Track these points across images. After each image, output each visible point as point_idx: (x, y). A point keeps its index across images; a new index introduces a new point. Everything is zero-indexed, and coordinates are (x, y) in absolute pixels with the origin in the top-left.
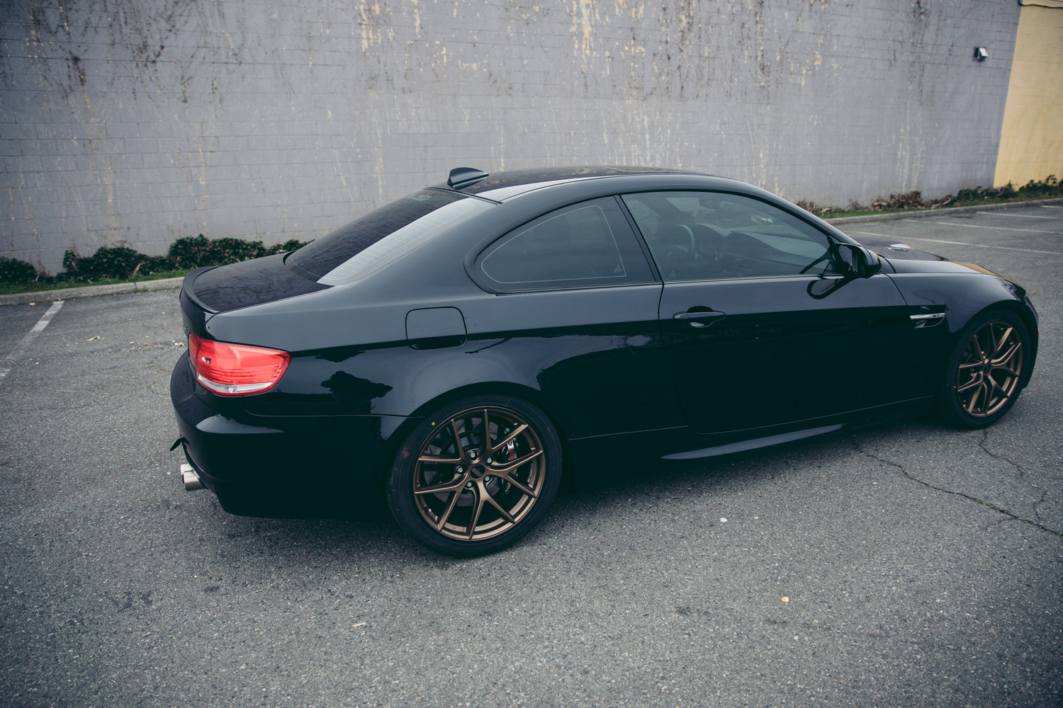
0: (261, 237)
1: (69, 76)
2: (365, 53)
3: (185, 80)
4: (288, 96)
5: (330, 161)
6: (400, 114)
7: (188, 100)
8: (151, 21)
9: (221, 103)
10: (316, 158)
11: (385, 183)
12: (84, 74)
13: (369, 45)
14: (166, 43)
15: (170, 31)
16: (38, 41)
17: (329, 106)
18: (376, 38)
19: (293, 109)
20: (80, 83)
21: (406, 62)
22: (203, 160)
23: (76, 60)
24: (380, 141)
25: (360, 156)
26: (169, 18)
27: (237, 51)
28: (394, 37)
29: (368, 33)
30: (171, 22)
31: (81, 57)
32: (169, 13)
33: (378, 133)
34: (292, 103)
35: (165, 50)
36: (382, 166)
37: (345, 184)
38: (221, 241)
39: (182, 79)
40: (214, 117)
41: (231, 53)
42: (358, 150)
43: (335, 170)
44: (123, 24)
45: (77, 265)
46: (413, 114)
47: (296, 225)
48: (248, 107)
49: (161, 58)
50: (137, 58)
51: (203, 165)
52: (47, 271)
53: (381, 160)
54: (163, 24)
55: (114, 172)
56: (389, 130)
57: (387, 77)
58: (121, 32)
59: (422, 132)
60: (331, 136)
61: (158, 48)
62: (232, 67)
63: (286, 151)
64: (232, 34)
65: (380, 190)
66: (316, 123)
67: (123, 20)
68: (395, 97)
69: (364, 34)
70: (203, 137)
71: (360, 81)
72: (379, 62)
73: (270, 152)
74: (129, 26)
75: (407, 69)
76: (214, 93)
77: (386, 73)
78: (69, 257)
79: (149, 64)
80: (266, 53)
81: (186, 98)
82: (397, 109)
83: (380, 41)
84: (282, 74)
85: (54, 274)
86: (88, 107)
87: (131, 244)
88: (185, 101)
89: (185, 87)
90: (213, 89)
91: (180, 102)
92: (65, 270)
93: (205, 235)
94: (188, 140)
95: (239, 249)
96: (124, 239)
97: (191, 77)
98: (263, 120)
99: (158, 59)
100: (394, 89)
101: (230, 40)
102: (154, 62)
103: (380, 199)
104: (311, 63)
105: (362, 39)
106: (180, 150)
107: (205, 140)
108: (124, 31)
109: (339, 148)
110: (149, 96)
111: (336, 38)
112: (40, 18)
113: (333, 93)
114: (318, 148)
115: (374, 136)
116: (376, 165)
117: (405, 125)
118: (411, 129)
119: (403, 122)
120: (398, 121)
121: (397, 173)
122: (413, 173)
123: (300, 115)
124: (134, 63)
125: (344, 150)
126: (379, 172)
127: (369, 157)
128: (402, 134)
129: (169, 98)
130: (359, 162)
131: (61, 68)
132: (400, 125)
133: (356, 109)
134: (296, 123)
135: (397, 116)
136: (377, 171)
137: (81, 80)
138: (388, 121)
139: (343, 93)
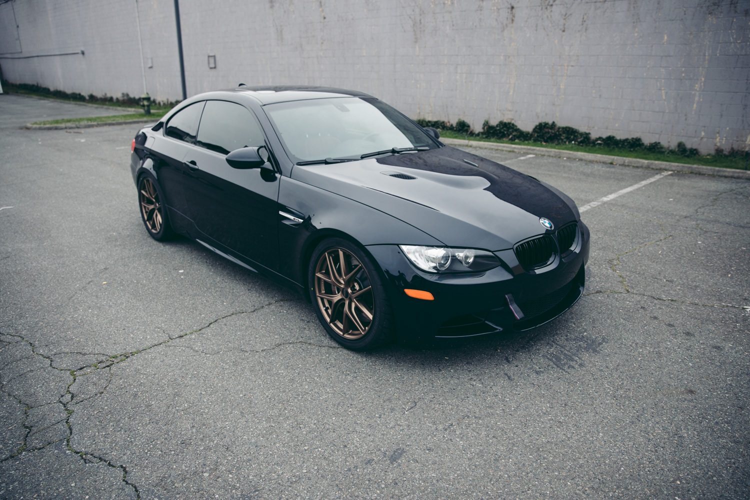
0: (590, 130)
1: (507, 18)
3: (566, 17)
4: (635, 24)
5: (656, 77)
6: (735, 36)
7: (566, 30)
9: (586, 32)
11: (701, 100)
12: (514, 16)
17: (666, 32)
19: (636, 34)
20: (511, 22)
22: (566, 72)
23: (513, 8)
24: (707, 62)
25: (683, 75)
31: (515, 6)
33: (707, 54)
34: (637, 30)
36: (702, 84)
37: (664, 97)
38: (563, 128)
40: (579, 42)
42: (683, 69)
43: (658, 85)
45: (487, 128)
47: (617, 125)
48: (603, 34)
49: (556, 2)
50: (542, 4)
51: (566, 75)
52: (475, 129)
53: (703, 79)
55: (517, 76)
56: (718, 52)
60: (662, 57)
62: (598, 4)
63: (622, 68)
65: (695, 106)
66: (652, 46)
68: (735, 20)
70: (569, 56)
71: (702, 7)
73: (611, 68)
78: (486, 124)
79: (548, 7)
81: (565, 28)
82: (733, 31)
84: (634, 7)
85: (477, 132)
86: (512, 36)
87: (515, 121)
88: (564, 31)
89: (566, 21)
90: (582, 22)
91: (561, 32)
92: (482, 130)
93: (556, 122)
94: (560, 57)
95: (571, 135)
96: (512, 117)
97: (571, 14)
98: (612, 43)
99: (554, 3)
102: (552, 5)
103: (693, 113)
106: (554, 64)
107: (570, 58)
109: (666, 67)
110: (544, 28)
113: (673, 20)
114: (648, 66)
115: (702, 57)
116: (697, 84)
117: (738, 46)
118: (744, 51)
119: (737, 44)
120: (731, 43)
121: (716, 92)
122: (734, 92)
123: (641, 40)
124: (540, 7)
125: (670, 69)
126: (698, 89)
127: (692, 76)
128: (732, 55)
129: (555, 29)
130: (681, 80)
131: (505, 14)
132: (732, 46)
133: (691, 34)
134: (636, 46)
135: (731, 38)
136: (696, 88)
137: (513, 20)
138: (721, 43)
139: (682, 19)
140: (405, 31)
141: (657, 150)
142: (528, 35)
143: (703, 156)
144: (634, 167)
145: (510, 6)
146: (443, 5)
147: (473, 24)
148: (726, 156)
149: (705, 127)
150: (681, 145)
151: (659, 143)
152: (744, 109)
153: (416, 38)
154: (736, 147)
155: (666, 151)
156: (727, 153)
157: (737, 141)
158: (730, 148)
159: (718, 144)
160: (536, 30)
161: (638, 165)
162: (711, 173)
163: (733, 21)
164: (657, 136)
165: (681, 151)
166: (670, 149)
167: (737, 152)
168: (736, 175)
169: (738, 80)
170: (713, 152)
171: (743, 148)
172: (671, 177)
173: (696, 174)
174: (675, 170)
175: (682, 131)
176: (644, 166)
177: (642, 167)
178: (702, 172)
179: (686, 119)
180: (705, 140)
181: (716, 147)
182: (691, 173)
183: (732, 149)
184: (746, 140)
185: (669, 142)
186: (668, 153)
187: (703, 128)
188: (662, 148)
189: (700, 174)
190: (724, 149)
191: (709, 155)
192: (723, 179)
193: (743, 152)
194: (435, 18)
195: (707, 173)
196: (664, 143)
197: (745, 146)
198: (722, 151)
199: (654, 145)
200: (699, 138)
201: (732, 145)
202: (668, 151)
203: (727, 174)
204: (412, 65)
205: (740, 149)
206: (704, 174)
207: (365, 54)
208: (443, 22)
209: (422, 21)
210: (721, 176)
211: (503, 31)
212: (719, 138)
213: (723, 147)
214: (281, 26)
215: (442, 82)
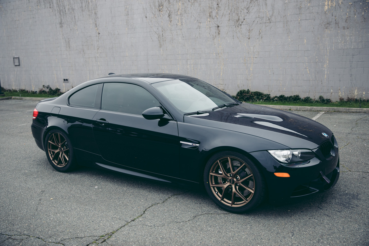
0: (270, 92)
1: (216, 32)
2: (326, 12)
3: (250, 31)
4: (288, 34)
5: (303, 62)
6: (340, 40)
7: (250, 38)
8: (242, 10)
9: (261, 39)
10: (297, 61)
11: (328, 73)
12: (220, 31)
13: (328, 9)
14: (245, 18)
15: (247, 13)
16: (209, 22)
17: (305, 38)
18: (332, 4)
19: (289, 40)
20: (218, 34)
21: (347, 14)
22: (253, 61)
23: (218, 26)
24: (328, 53)
25: (317, 60)
26: (248, 9)
27: (270, 18)
28: (342, 2)
29: (328, 2)
30: (248, 10)
31: (220, 26)
32: (248, 6)
33: (328, 49)
34: (289, 37)
35: (245, 20)
36: (328, 64)
37: (308, 72)
38: (254, 92)
39: (249, 30)
40: (258, 45)
41: (267, 19)
42: (317, 57)
43: (305, 66)
44: (233, 13)
46: (348, 39)
47: (284, 89)
48: (271, 40)
49: (243, 23)
50: (236, 24)
51: (253, 63)
53: (328, 62)
54: (246, 11)
55: (224, 65)
56: (333, 48)
57: (336, 22)
58: (232, 16)
59: (352, 48)
60: (305, 51)
61: (243, 20)
62: (267, 24)
63: (284, 58)
64: (269, 11)
65: (325, 76)
66: (299, 45)
67: (233, 11)
68: (339, 32)
69: (326, 3)
71: (322, 25)
72: (332, 15)
73: (278, 58)
74: (235, 13)
75: (348, 17)
76: (259, 35)
77: (336, 20)
79: (239, 26)
80: (281, 17)
82: (339, 37)
83: (334, 5)
84: (287, 25)
86: (219, 42)
87: (225, 90)
88: (249, 39)
89: (250, 33)
90: (259, 33)
91: (247, 39)
93: (250, 90)
94: (248, 53)
95: (260, 96)
96: (223, 88)
97: (252, 30)
98: (277, 45)
99: (242, 24)
100: (339, 27)
101: (268, 14)
102: (241, 25)
103: (325, 80)
104: (299, 20)
105: (325, 6)
106: (245, 57)
107: (254, 53)
108: (233, 15)
109: (308, 56)
110: (238, 37)
111: (313, 7)
112: (211, 14)
113: (308, 32)
114: (298, 56)
115: (325, 50)
116: (325, 64)
117: (343, 45)
118: (346, 47)
119: (342, 43)
120: (339, 43)
121: (335, 68)
122: (344, 68)
123: (292, 42)
124: (235, 26)
125: (310, 57)
126: (326, 67)
127: (322, 61)
128: (341, 49)
129: (244, 38)
130: (317, 63)
131: (214, 30)
132: (340, 45)
133: (318, 39)
134: (290, 45)
135: (339, 41)
136: (325, 67)
137: (219, 33)
138: (334, 43)
139: (312, 31)
140: (153, 41)
141: (309, 101)
142: (229, 41)
143: (334, 103)
144: (302, 110)
145: (217, 26)
146: (176, 25)
147: (195, 36)
148: (346, 102)
149: (332, 87)
150: (321, 97)
151: (309, 97)
152: (351, 76)
153: (161, 45)
154: (350, 97)
155: (314, 101)
156: (346, 100)
157: (350, 93)
158: (347, 97)
159: (341, 96)
160: (233, 39)
161: (305, 109)
162: (345, 111)
163: (338, 32)
164: (308, 93)
165: (322, 101)
166: (316, 100)
167: (351, 99)
168: (358, 111)
169: (345, 62)
170: (339, 100)
171: (354, 97)
172: (326, 114)
173: (337, 112)
174: (326, 111)
175: (321, 90)
176: (308, 110)
177: (307, 110)
178: (340, 111)
179: (322, 84)
180: (333, 94)
181: (340, 98)
182: (334, 111)
183: (348, 98)
184: (354, 93)
185: (314, 96)
186: (315, 102)
187: (332, 88)
188: (311, 100)
189: (339, 112)
190: (344, 98)
191: (337, 102)
192: (351, 113)
193: (354, 99)
194: (171, 33)
195: (343, 111)
196: (312, 97)
197: (354, 96)
198: (343, 99)
199: (306, 98)
200: (330, 93)
201: (348, 96)
202: (315, 101)
203: (353, 111)
204: (159, 61)
205: (352, 98)
206: (342, 112)
207: (127, 55)
208: (177, 35)
209: (163, 35)
210: (351, 112)
211: (214, 39)
212: (340, 92)
213: (343, 97)
214: (68, 39)
215: (179, 70)
